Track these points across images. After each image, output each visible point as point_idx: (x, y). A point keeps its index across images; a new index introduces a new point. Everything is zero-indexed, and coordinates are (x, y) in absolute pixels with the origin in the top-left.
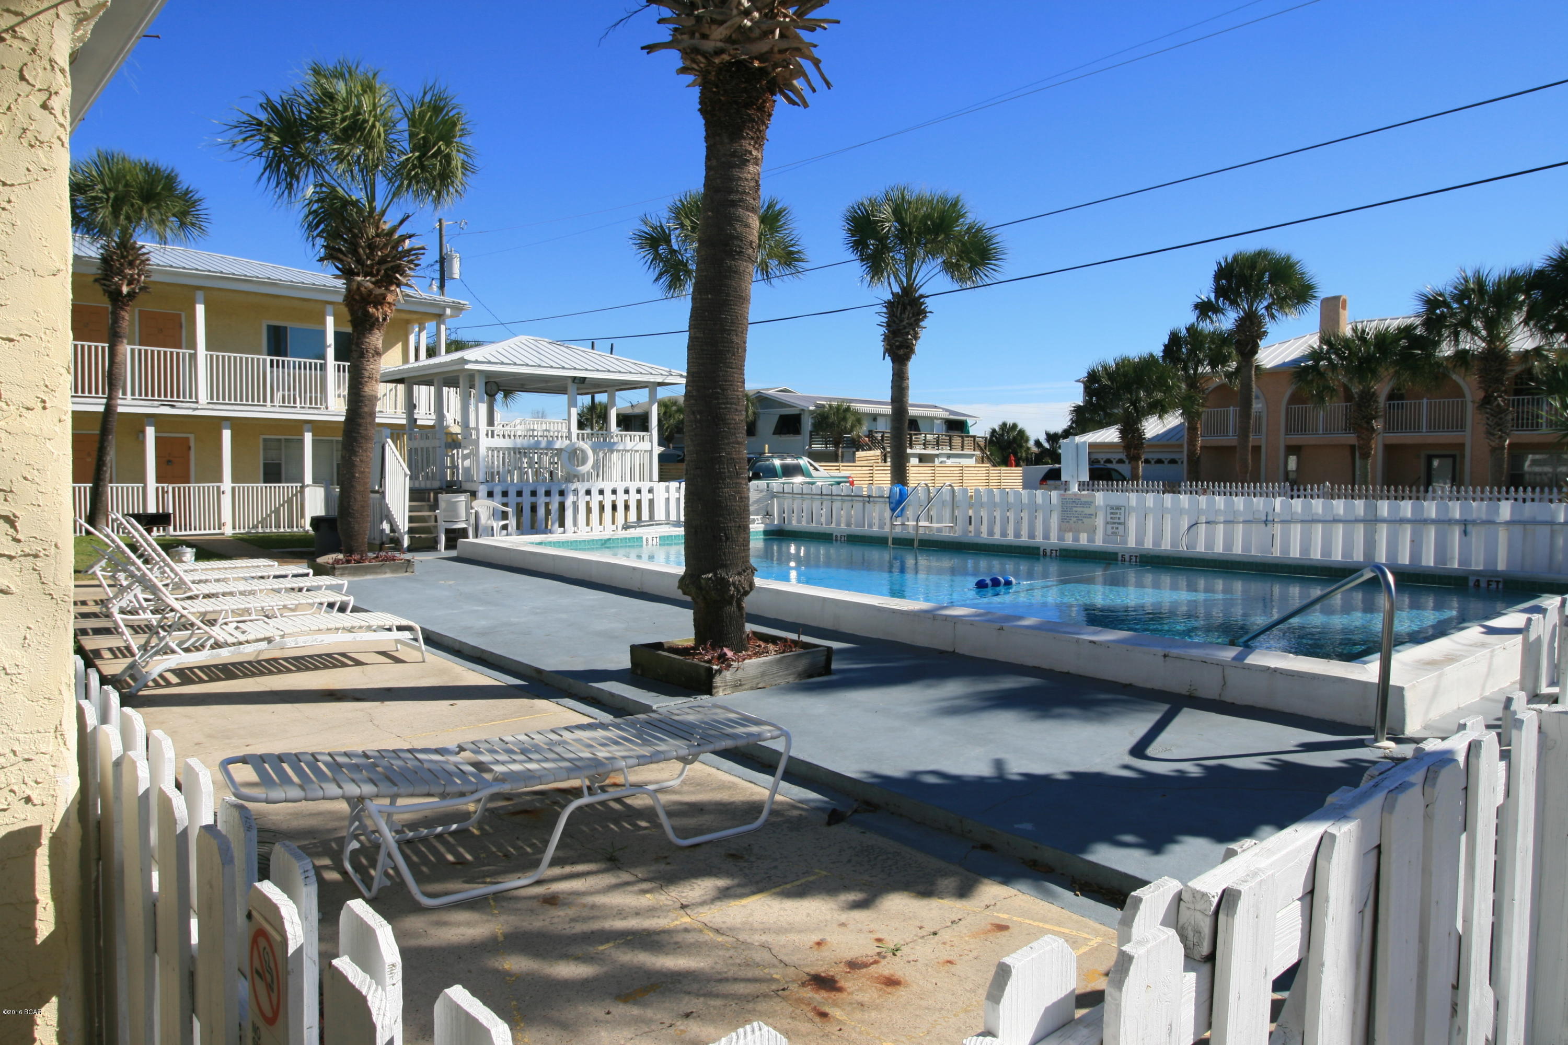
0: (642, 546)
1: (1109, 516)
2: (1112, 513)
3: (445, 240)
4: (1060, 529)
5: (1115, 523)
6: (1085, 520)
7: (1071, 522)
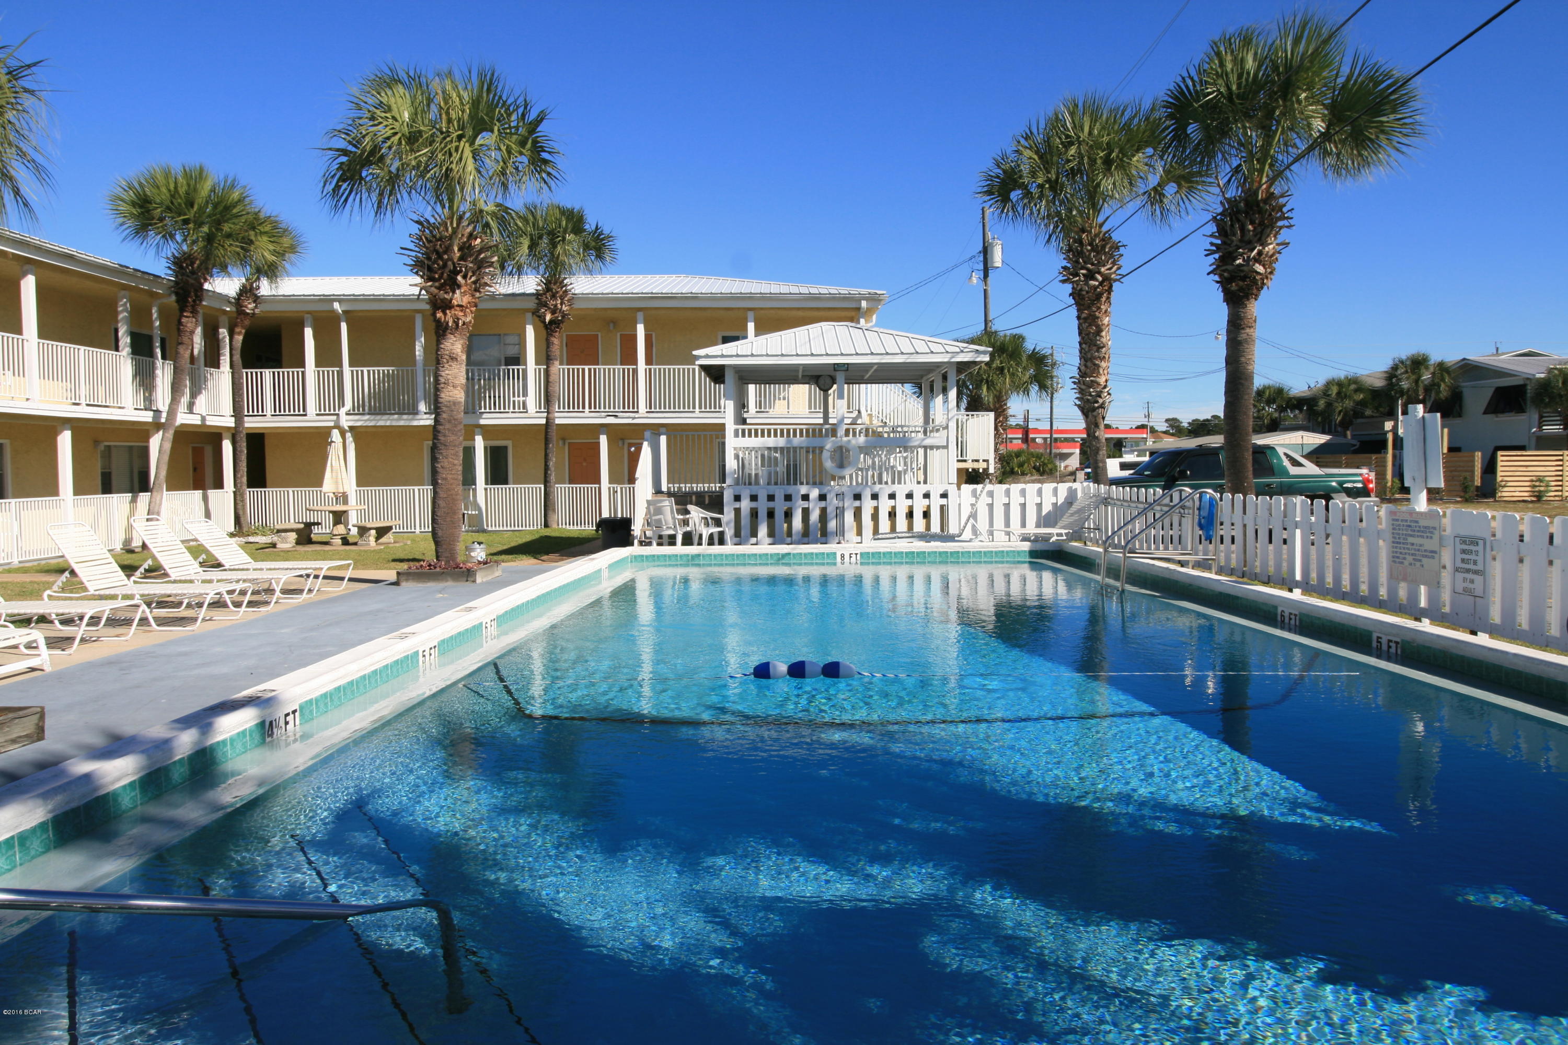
0: (835, 564)
1: (1460, 556)
2: (1464, 551)
3: (987, 229)
4: (1391, 576)
5: (1468, 571)
6: (1425, 560)
7: (1406, 563)
